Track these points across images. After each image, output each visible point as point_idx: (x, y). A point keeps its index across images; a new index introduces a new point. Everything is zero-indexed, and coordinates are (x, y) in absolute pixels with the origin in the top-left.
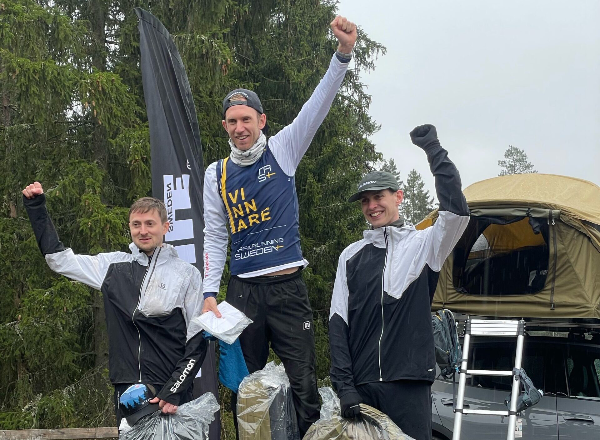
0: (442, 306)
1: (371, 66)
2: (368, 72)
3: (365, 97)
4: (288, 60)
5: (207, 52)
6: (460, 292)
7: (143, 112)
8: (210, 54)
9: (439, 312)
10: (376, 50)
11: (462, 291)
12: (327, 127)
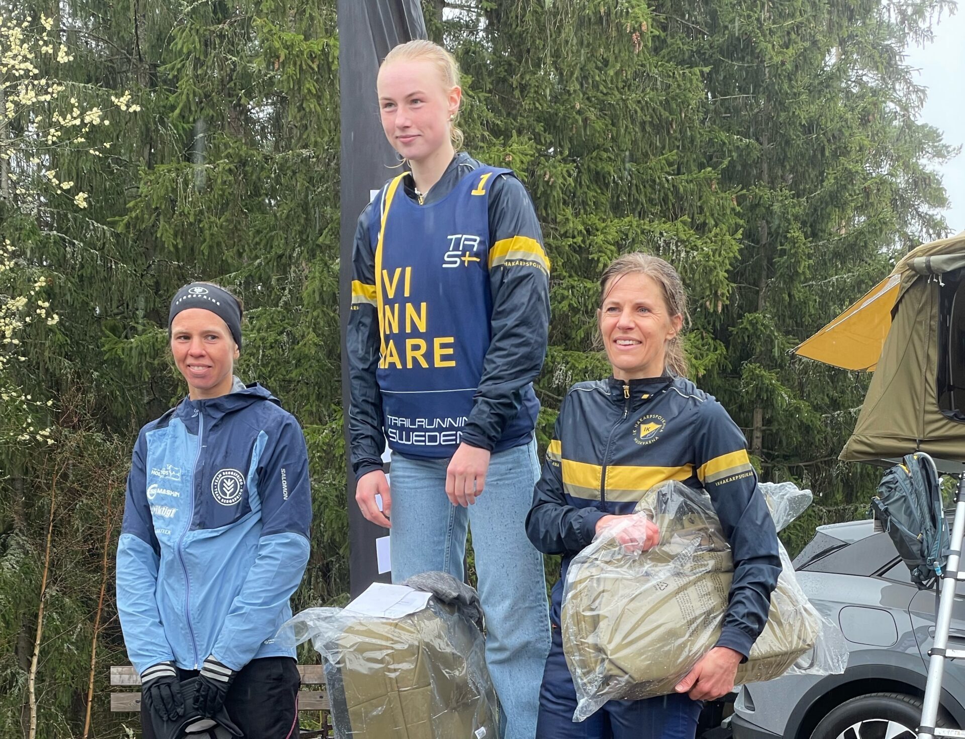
0: (914, 446)
1: (929, 34)
2: (921, 47)
3: (917, 91)
4: (762, 25)
5: (608, 14)
6: (951, 419)
7: (499, 123)
8: (613, 16)
9: (906, 457)
10: (937, 9)
11: (955, 415)
12: (829, 141)
